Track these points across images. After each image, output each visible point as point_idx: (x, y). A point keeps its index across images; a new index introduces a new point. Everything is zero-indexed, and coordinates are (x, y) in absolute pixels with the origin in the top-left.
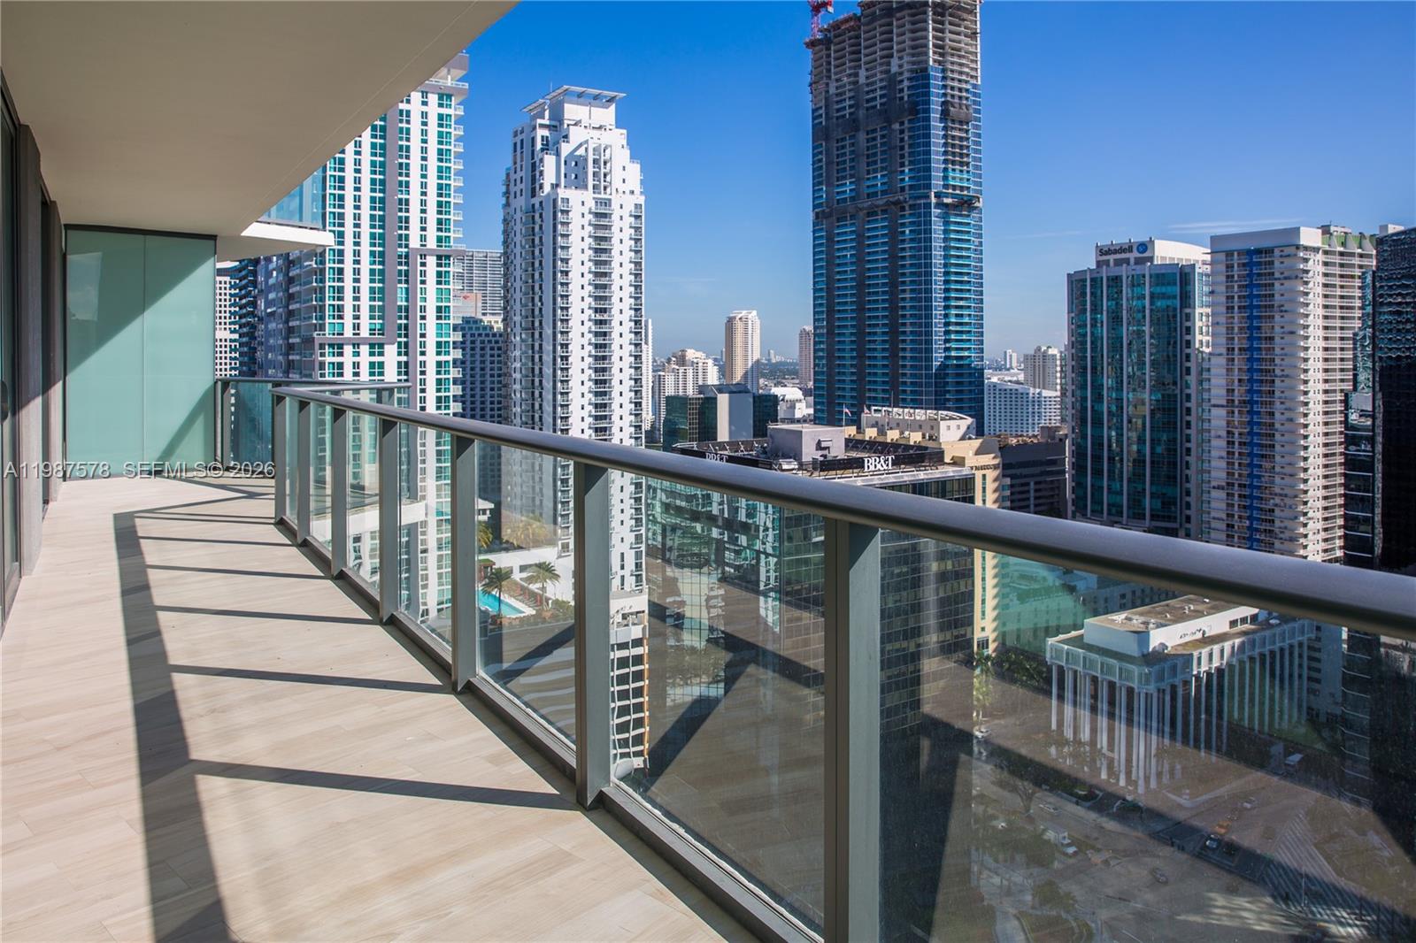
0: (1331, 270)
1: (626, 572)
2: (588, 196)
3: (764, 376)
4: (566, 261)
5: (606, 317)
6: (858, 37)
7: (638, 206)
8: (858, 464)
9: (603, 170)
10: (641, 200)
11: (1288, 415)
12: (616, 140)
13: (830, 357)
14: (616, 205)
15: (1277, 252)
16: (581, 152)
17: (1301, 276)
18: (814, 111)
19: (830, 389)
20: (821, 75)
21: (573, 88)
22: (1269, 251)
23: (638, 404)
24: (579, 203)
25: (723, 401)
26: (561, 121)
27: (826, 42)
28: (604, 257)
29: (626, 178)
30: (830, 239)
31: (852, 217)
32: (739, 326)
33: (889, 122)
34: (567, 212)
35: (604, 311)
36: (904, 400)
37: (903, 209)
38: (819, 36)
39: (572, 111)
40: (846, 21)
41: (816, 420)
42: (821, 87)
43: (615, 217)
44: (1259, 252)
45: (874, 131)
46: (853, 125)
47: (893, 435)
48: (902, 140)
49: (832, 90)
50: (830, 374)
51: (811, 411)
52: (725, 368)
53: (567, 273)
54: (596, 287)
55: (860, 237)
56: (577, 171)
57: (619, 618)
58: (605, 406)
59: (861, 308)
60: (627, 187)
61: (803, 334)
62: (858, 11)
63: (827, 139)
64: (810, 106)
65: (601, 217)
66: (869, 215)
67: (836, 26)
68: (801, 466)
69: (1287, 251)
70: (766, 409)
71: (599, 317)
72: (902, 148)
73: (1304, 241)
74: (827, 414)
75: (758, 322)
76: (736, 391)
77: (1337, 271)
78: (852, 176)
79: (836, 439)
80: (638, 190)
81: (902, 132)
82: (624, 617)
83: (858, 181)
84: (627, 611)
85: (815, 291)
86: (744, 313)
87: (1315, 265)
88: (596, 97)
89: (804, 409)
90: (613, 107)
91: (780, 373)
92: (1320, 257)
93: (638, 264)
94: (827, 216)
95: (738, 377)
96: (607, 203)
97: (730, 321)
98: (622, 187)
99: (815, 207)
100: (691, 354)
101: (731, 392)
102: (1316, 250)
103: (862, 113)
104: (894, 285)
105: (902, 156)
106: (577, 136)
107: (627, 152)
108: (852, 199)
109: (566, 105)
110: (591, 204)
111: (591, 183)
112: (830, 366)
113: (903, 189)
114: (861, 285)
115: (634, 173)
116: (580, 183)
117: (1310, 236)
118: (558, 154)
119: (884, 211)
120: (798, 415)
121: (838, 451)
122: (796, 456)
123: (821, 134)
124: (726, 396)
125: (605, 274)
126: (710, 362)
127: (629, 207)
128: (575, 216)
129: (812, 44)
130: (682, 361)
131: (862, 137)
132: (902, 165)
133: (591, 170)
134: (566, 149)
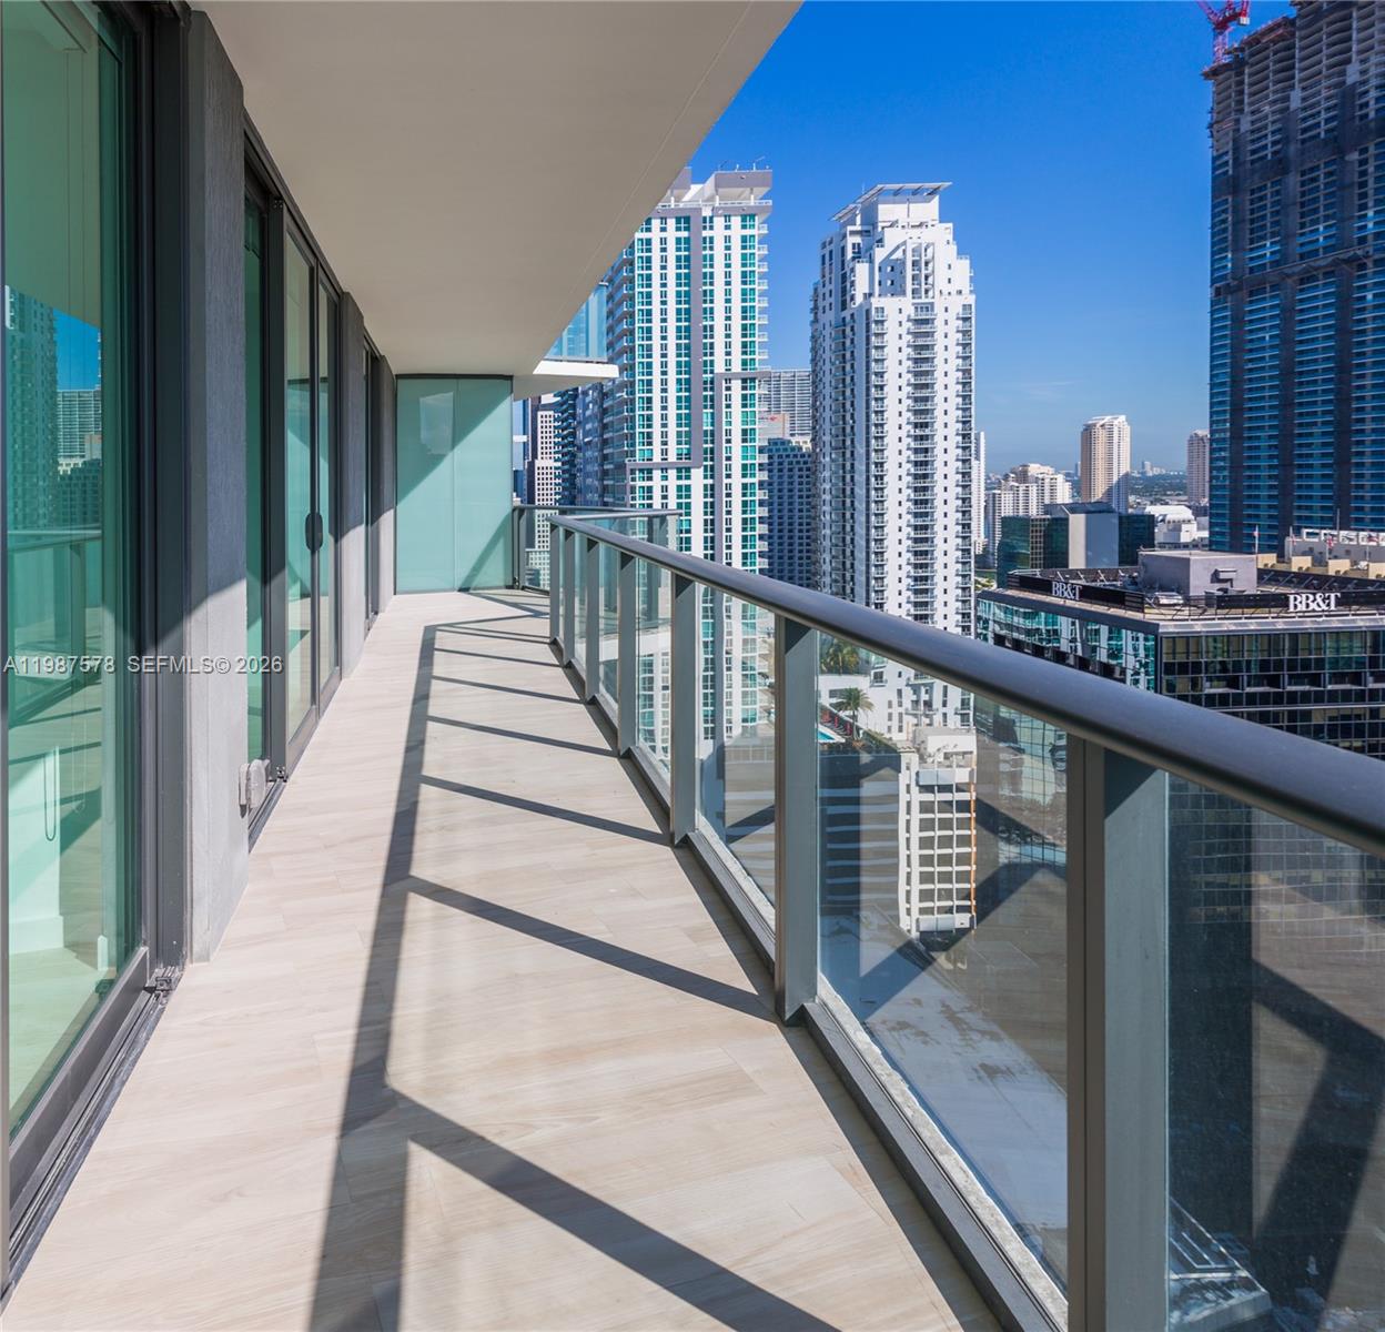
1: (950, 710)
2: (906, 303)
3: (1135, 492)
4: (880, 375)
5: (927, 431)
6: (1291, 47)
7: (966, 307)
8: (1281, 602)
9: (924, 272)
10: (971, 300)
12: (940, 238)
13: (1236, 466)
14: (939, 309)
16: (899, 254)
18: (1214, 159)
19: (1235, 500)
20: (1227, 109)
21: (889, 186)
23: (966, 526)
24: (896, 312)
25: (1077, 523)
26: (875, 225)
27: (1237, 66)
28: (925, 367)
29: (953, 278)
30: (1238, 320)
31: (1274, 287)
32: (1101, 435)
33: (1341, 152)
34: (882, 322)
35: (924, 425)
36: (1358, 520)
37: (1363, 266)
38: (1226, 60)
39: (886, 212)
40: (1271, 30)
41: (1212, 545)
42: (1228, 125)
43: (939, 323)
45: (1316, 168)
46: (1281, 165)
47: (1339, 566)
48: (1363, 173)
49: (1245, 126)
50: (1235, 489)
51: (1206, 534)
52: (1081, 483)
53: (882, 387)
54: (916, 400)
55: (1287, 313)
56: (892, 274)
57: (940, 758)
58: (925, 528)
59: (1286, 403)
60: (953, 288)
61: (1195, 441)
62: (1293, 13)
63: (1235, 191)
64: (1209, 154)
65: (923, 323)
66: (1302, 281)
67: (1254, 41)
68: (1188, 602)
70: (1137, 531)
71: (918, 432)
72: (1363, 185)
74: (1229, 533)
75: (1127, 429)
76: (1095, 511)
78: (1273, 234)
79: (1243, 571)
80: (966, 290)
81: (1363, 162)
82: (947, 756)
83: (1286, 239)
84: (950, 750)
85: (1212, 386)
86: (1107, 419)
88: (915, 192)
89: (1193, 532)
90: (936, 199)
91: (1160, 489)
93: (966, 372)
94: (1231, 291)
95: (1099, 493)
96: (929, 307)
97: (1088, 433)
98: (946, 288)
99: (1213, 281)
100: (1034, 469)
101: (1087, 512)
103: (1293, 149)
104: (1343, 368)
105: (1364, 196)
106: (892, 238)
107: (954, 248)
108: (1275, 263)
109: (880, 207)
110: (910, 311)
111: (909, 287)
112: (1235, 480)
113: (1362, 240)
114: (1288, 372)
115: (963, 268)
116: (896, 289)
118: (871, 261)
119: (1327, 275)
120: (1185, 538)
121: (1246, 583)
122: (1181, 587)
123: (1227, 185)
124: (1082, 517)
125: (926, 386)
126: (1060, 478)
127: (957, 309)
128: (891, 327)
129: (1214, 73)
130: (1023, 477)
131: (1293, 181)
132: (1364, 207)
133: (909, 272)
134: (880, 254)
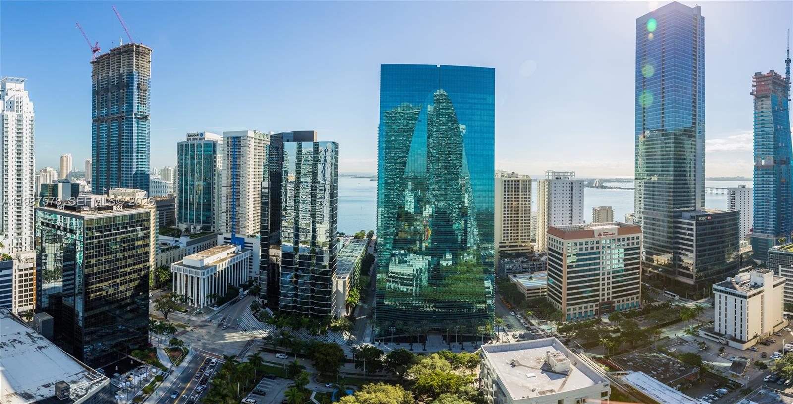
0: (256, 144)
1: (27, 245)
2: (15, 114)
3: (73, 176)
4: (7, 136)
5: (21, 156)
6: (109, 61)
7: (32, 117)
9: (20, 105)
10: (33, 115)
11: (244, 189)
12: (24, 95)
13: (98, 170)
14: (24, 117)
15: (242, 138)
16: (12, 99)
17: (248, 146)
18: (93, 85)
19: (97, 181)
20: (95, 73)
21: (9, 77)
22: (240, 137)
23: (32, 187)
24: (12, 116)
25: (60, 185)
26: (5, 89)
27: (98, 62)
28: (20, 135)
29: (28, 108)
30: (98, 129)
31: (106, 122)
32: (65, 159)
33: (119, 89)
34: (8, 120)
35: (20, 154)
36: (123, 185)
37: (123, 119)
38: (96, 60)
39: (9, 85)
40: (105, 55)
41: (93, 192)
42: (96, 77)
43: (24, 121)
44: (237, 137)
45: (114, 92)
46: (107, 90)
47: (119, 197)
48: (124, 95)
49: (100, 78)
50: (97, 176)
51: (91, 189)
52: (60, 174)
53: (7, 141)
54: (18, 145)
55: (108, 129)
56: (11, 106)
57: (25, 260)
58: (20, 187)
59: (108, 154)
60: (28, 111)
61: (88, 162)
62: (109, 52)
63: (97, 94)
64: (92, 83)
65: (19, 121)
66: (112, 121)
67: (101, 57)
68: (91, 209)
69: (245, 137)
70: (75, 190)
71: (18, 156)
72: (124, 98)
73: (249, 135)
74: (97, 190)
75: (71, 158)
76: (66, 182)
77: (258, 144)
78: (106, 107)
80: (32, 112)
81: (124, 93)
82: (26, 260)
83: (108, 110)
84: (27, 258)
85: (93, 147)
86: (66, 155)
87: (252, 142)
88: (17, 80)
89: (88, 188)
90: (23, 83)
91: (79, 175)
92: (253, 140)
93: (32, 137)
94: (97, 121)
95: (64, 177)
96: (21, 116)
97: (62, 158)
98: (26, 111)
99: (93, 118)
100: (48, 169)
101: (63, 182)
102: (252, 138)
103: (110, 86)
104: (120, 145)
105: (124, 101)
106: (11, 93)
107: (28, 99)
108: (106, 115)
109: (7, 83)
110: (16, 117)
111: (16, 109)
112: (97, 173)
113: (123, 112)
114: (108, 145)
115: (31, 105)
116: (11, 109)
117: (251, 134)
118: (4, 100)
119: (117, 120)
120: (86, 190)
123: (96, 93)
124: (61, 184)
125: (20, 141)
126: (55, 172)
127: (29, 118)
128: (10, 121)
129: (93, 63)
130: (45, 171)
131: (110, 94)
132: (124, 104)
133: (16, 105)
134: (7, 98)
